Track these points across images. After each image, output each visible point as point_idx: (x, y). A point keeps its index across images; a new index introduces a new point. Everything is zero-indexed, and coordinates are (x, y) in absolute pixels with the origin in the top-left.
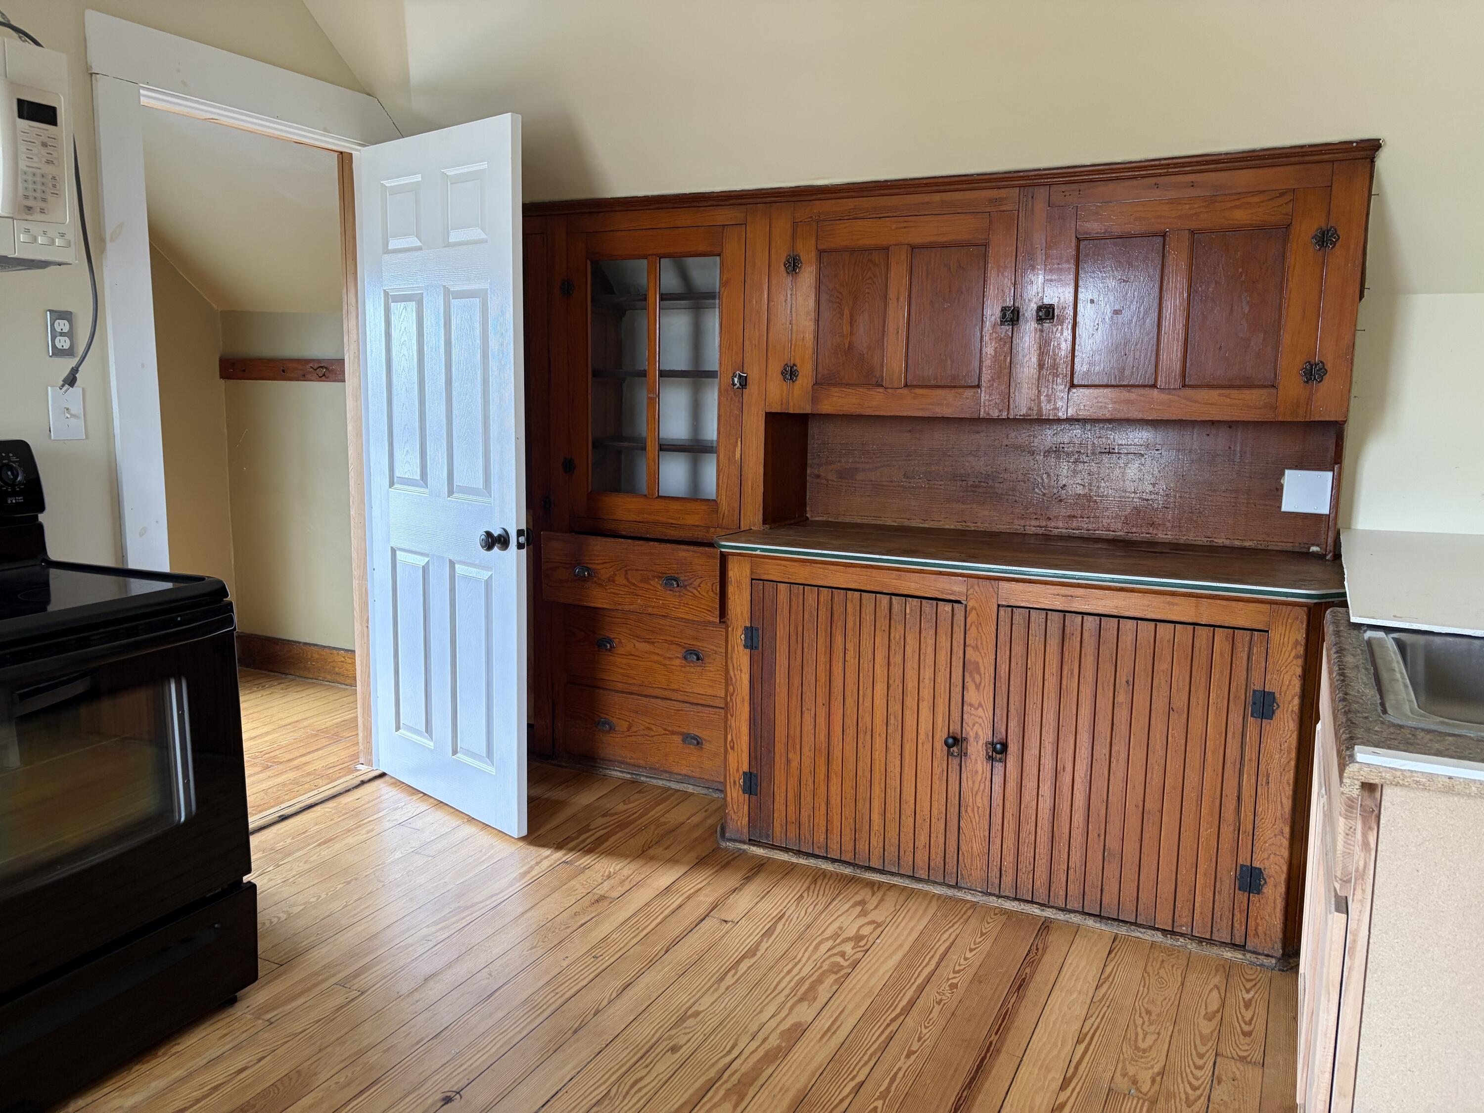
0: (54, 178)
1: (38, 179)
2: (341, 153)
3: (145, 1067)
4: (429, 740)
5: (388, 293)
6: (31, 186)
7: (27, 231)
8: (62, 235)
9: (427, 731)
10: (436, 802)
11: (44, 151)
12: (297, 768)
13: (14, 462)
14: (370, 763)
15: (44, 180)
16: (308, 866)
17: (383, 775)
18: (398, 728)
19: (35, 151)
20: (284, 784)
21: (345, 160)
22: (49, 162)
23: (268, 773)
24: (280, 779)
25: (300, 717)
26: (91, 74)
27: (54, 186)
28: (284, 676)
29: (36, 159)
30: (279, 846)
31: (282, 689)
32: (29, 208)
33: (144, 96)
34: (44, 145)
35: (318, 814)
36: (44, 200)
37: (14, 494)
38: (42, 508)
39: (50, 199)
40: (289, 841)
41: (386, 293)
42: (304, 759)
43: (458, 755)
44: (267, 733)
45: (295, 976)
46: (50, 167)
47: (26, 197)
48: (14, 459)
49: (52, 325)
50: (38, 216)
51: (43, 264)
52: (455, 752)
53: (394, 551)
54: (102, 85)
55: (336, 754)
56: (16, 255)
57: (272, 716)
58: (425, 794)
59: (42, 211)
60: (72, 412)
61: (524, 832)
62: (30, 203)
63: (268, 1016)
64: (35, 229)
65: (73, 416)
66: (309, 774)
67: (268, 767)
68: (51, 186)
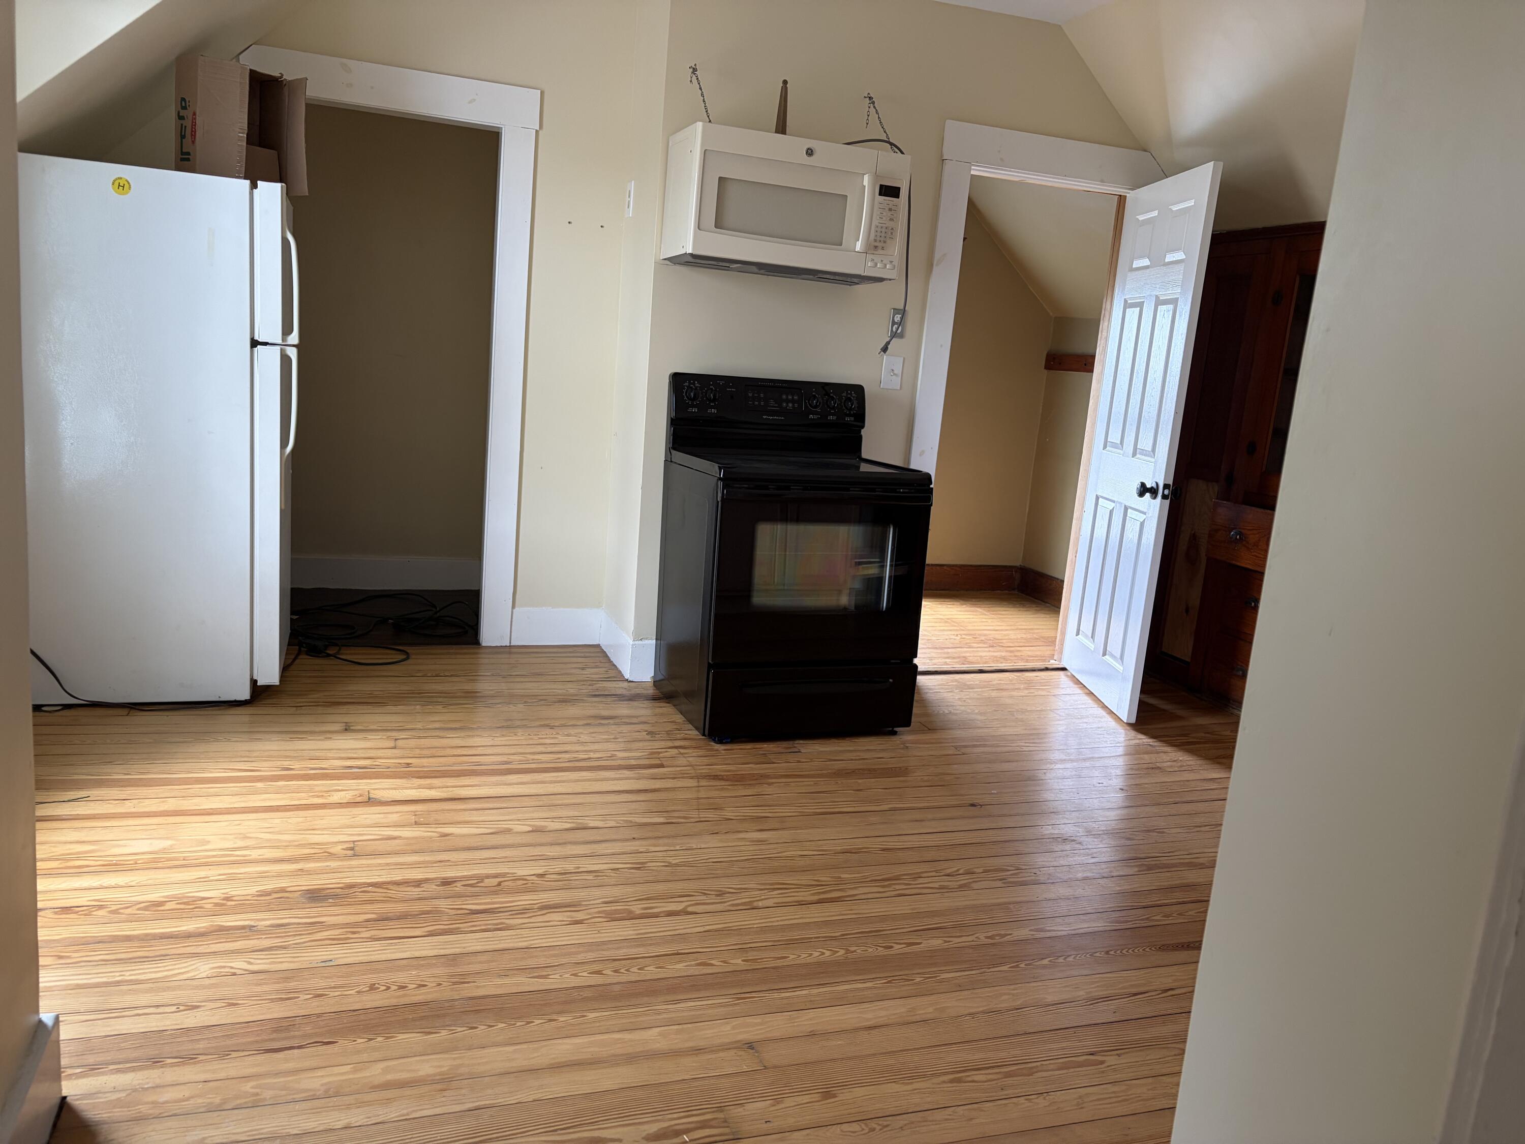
0: (892, 229)
1: (884, 230)
2: (1120, 196)
3: (836, 741)
4: (1091, 643)
5: (1127, 301)
6: (879, 234)
7: (873, 260)
8: (891, 262)
9: (1092, 637)
10: (1088, 692)
11: (889, 213)
12: (1011, 652)
13: (854, 397)
14: (1060, 660)
15: (886, 231)
16: (979, 697)
17: (1064, 669)
18: (1078, 634)
19: (885, 214)
20: (996, 657)
21: (1122, 200)
22: (891, 220)
23: (991, 649)
24: (995, 654)
25: (1036, 627)
26: (943, 160)
27: (892, 234)
28: (1043, 603)
29: (884, 218)
30: (968, 683)
31: (1036, 610)
32: (876, 247)
33: (974, 169)
34: (890, 210)
35: (1006, 676)
36: (885, 242)
37: (849, 415)
38: (863, 427)
39: (888, 241)
40: (977, 683)
41: (1126, 301)
42: (1019, 649)
43: (1106, 657)
44: (1007, 630)
45: (936, 736)
46: (891, 223)
47: (875, 241)
48: (854, 395)
49: (893, 317)
50: (881, 252)
51: (881, 280)
52: (1104, 654)
53: (1097, 498)
54: (948, 166)
55: (1045, 651)
56: (865, 274)
57: (1017, 622)
58: (1085, 686)
59: (883, 248)
60: (895, 372)
61: (1133, 720)
62: (876, 244)
63: (908, 745)
64: (877, 259)
65: (895, 374)
66: (1015, 656)
67: (992, 647)
68: (890, 234)
